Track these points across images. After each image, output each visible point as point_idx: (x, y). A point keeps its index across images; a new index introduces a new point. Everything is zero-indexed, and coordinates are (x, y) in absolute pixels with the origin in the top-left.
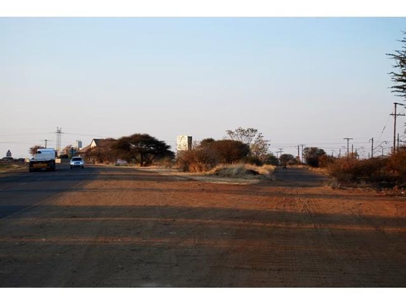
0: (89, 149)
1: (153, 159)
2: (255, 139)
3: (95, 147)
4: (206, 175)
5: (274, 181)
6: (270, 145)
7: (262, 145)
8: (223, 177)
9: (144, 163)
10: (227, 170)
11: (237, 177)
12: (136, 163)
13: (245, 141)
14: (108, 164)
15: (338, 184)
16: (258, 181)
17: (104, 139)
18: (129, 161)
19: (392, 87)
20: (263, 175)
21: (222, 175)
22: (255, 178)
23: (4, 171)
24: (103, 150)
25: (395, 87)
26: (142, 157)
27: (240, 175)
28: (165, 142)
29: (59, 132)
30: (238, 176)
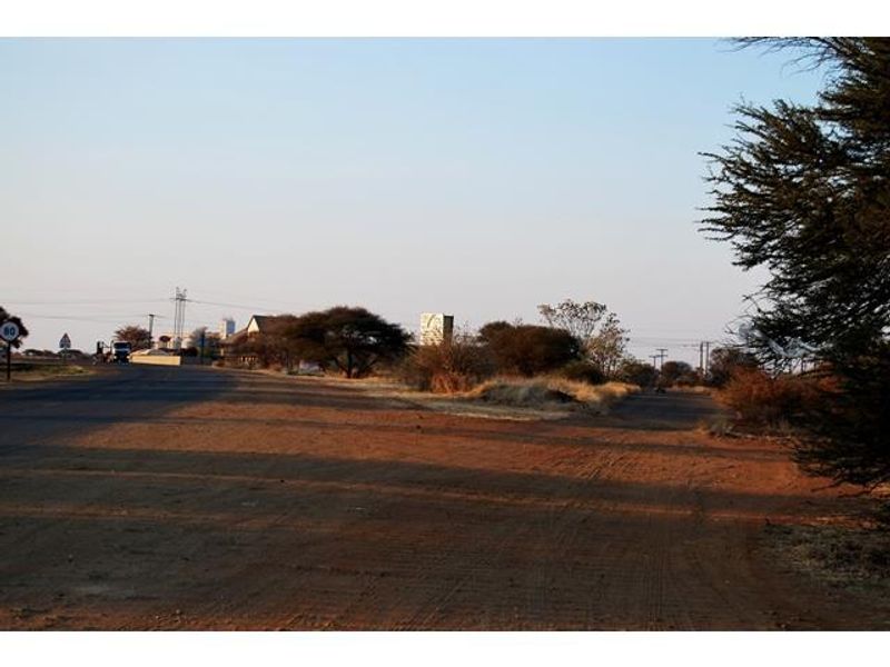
0: (244, 337)
1: (374, 362)
2: (601, 327)
3: (255, 333)
4: (462, 400)
5: (603, 416)
6: (628, 340)
7: (611, 341)
8: (497, 404)
9: (354, 371)
10: (507, 390)
11: (527, 406)
12: (336, 371)
13: (577, 330)
14: (279, 370)
15: (727, 426)
16: (566, 415)
17: (275, 315)
18: (324, 366)
19: (703, 221)
20: (583, 403)
21: (494, 399)
22: (562, 409)
23: (41, 378)
24: (271, 341)
25: (708, 221)
26: (350, 359)
27: (534, 400)
28: (402, 327)
29: (181, 298)
30: (529, 403)
